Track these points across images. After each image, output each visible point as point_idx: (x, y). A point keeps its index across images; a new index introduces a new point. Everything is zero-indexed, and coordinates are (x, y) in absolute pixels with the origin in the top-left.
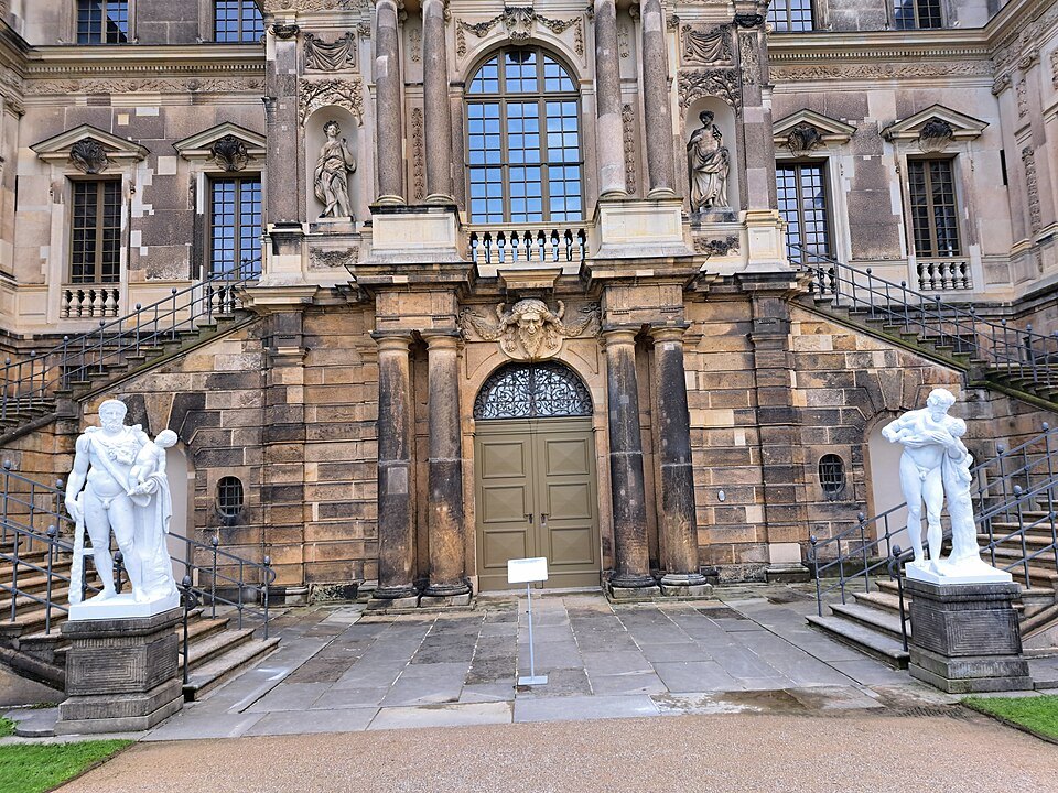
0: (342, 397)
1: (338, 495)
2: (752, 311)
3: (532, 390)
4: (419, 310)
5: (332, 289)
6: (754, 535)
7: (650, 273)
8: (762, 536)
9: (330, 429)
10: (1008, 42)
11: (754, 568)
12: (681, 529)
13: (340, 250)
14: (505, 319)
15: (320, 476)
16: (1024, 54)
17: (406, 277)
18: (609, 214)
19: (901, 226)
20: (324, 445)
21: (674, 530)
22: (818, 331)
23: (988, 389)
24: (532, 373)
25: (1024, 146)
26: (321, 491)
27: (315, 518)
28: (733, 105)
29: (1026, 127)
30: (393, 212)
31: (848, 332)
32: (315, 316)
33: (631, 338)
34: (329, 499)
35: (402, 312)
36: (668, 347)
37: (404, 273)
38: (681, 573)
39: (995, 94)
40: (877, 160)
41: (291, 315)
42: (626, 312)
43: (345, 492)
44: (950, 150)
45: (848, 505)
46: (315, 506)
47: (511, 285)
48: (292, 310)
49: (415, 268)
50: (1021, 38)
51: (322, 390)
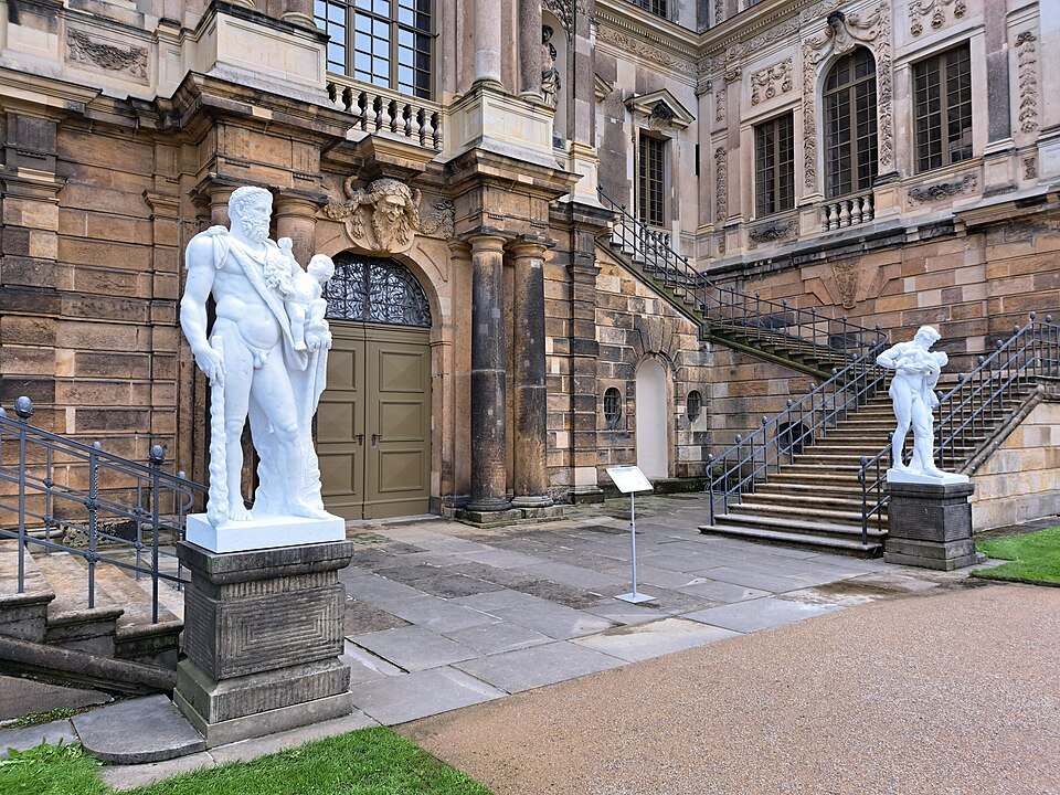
0: (117, 260)
1: (107, 398)
2: (572, 242)
3: (366, 289)
4: (276, 161)
5: (118, 100)
6: (562, 459)
7: (529, 181)
8: (568, 461)
9: (98, 304)
10: (714, 54)
11: (561, 491)
12: (538, 450)
13: (119, 47)
14: (360, 197)
15: (79, 370)
16: (730, 68)
17: (270, 112)
18: (490, 104)
19: (632, 191)
20: (86, 326)
21: (532, 452)
22: (611, 273)
23: (712, 342)
24: (366, 270)
25: (718, 145)
26: (81, 390)
27: (71, 429)
28: (567, 28)
29: (723, 130)
30: (247, 19)
31: (631, 278)
32: (75, 134)
33: (500, 246)
34: (91, 403)
35: (253, 158)
36: (535, 263)
37: (268, 106)
38: (536, 495)
39: (697, 95)
40: (620, 125)
41: (39, 122)
42: (500, 218)
43: (118, 395)
44: (666, 134)
45: (623, 434)
46: (71, 413)
47: (380, 157)
48: (42, 115)
49: (287, 103)
50: (728, 53)
51: (84, 246)
